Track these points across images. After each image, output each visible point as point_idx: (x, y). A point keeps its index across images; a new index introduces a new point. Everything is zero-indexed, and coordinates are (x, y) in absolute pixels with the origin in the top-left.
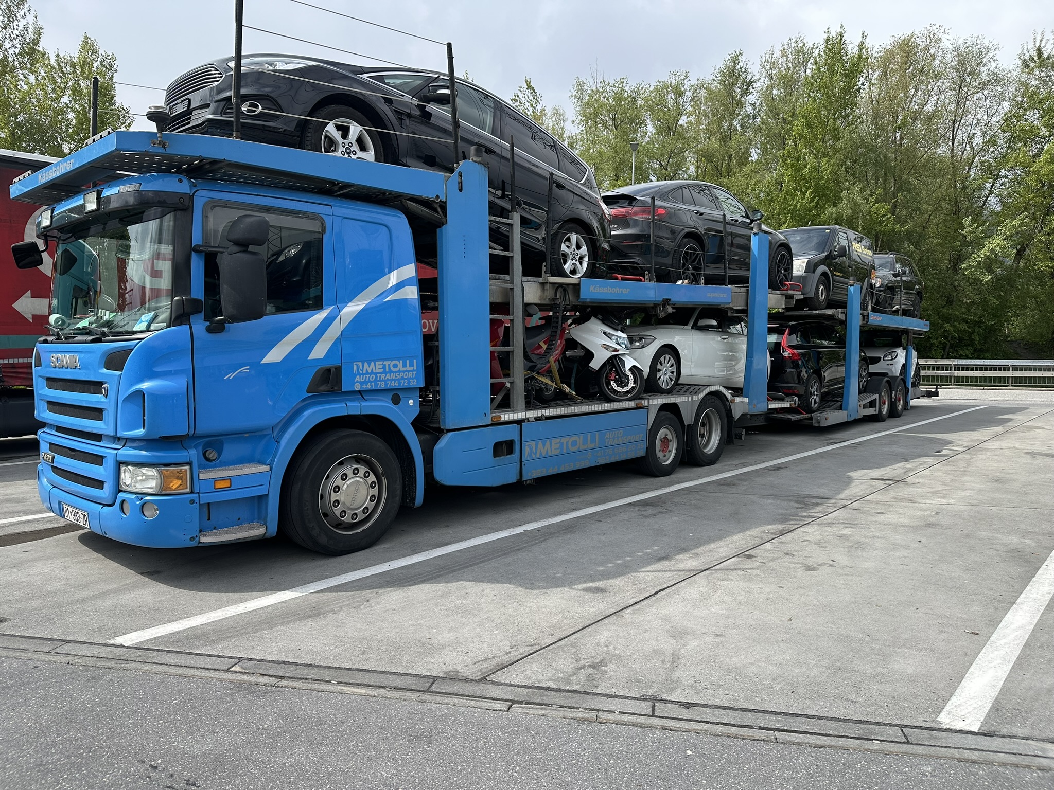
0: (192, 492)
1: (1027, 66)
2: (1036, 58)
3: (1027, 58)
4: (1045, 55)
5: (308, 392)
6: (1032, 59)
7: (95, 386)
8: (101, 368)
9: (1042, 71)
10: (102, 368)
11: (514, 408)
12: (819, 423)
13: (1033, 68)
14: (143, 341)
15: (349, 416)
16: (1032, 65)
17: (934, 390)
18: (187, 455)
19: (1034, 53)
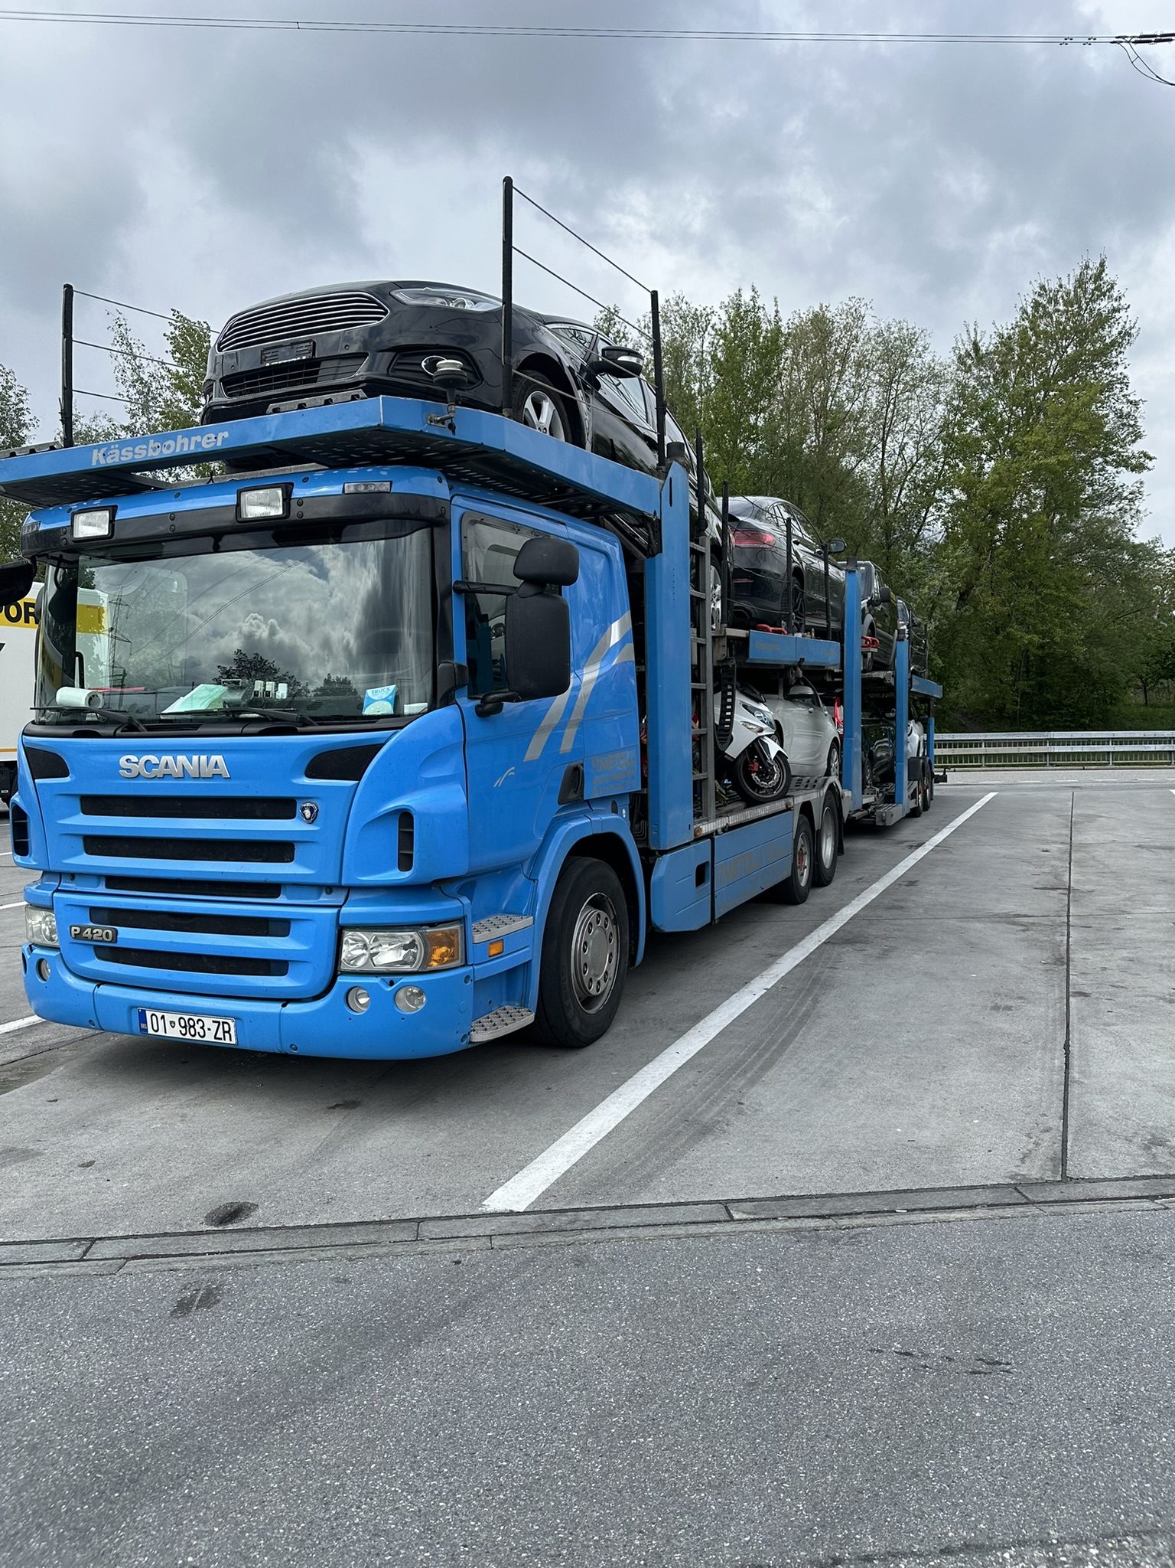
0: (466, 965)
1: (964, 363)
2: (972, 352)
3: (963, 352)
4: (983, 350)
5: (559, 804)
6: (968, 355)
7: (284, 807)
8: (298, 776)
9: (981, 370)
10: (301, 777)
11: (707, 816)
12: (884, 821)
13: (970, 366)
14: (401, 732)
15: (594, 836)
16: (969, 362)
17: (941, 774)
18: (459, 907)
19: (969, 347)
